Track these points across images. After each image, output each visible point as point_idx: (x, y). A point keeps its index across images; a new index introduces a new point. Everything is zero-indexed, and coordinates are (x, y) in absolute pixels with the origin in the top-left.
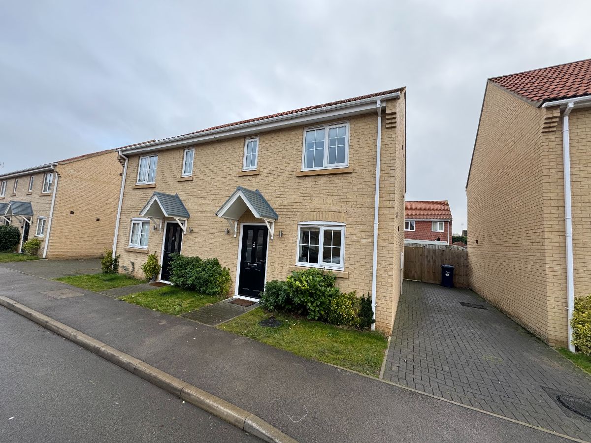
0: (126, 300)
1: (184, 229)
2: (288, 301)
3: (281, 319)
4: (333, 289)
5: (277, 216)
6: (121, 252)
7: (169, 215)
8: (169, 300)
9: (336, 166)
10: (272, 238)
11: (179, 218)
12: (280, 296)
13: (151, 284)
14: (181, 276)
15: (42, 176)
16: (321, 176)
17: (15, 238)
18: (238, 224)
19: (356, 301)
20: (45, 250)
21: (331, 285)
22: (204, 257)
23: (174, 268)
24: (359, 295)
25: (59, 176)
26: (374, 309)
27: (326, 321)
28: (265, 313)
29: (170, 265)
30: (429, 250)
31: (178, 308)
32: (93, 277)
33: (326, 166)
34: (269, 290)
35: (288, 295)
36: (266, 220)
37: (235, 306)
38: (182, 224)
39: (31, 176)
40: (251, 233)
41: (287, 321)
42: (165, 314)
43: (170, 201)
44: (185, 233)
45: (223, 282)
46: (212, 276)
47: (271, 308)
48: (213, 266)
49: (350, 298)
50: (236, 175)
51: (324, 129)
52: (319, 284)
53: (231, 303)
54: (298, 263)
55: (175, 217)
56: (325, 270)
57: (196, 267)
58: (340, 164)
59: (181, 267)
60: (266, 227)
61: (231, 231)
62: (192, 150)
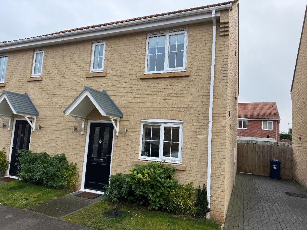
1: (33, 126)
2: (131, 192)
3: (124, 210)
4: (172, 181)
5: (122, 115)
7: (17, 112)
8: (17, 194)
9: (176, 70)
10: (117, 134)
11: (28, 116)
12: (123, 189)
14: (29, 171)
18: (85, 122)
19: (192, 192)
21: (170, 177)
22: (52, 153)
23: (22, 163)
24: (196, 186)
26: (209, 199)
27: (165, 211)
28: (109, 205)
29: (18, 161)
30: (259, 146)
31: (24, 202)
33: (167, 69)
34: (113, 183)
35: (130, 187)
36: (112, 118)
37: (81, 199)
38: (31, 122)
40: (97, 129)
41: (129, 211)
42: (11, 208)
43: (19, 100)
44: (34, 130)
45: (70, 176)
46: (59, 171)
47: (115, 199)
48: (60, 162)
49: (187, 189)
50: (84, 76)
51: (165, 35)
52: (159, 176)
53: (77, 196)
54: (141, 157)
55: (24, 115)
56: (165, 163)
57: (43, 162)
58: (179, 68)
59: (29, 162)
60: (112, 124)
61: (78, 128)
62: (42, 52)
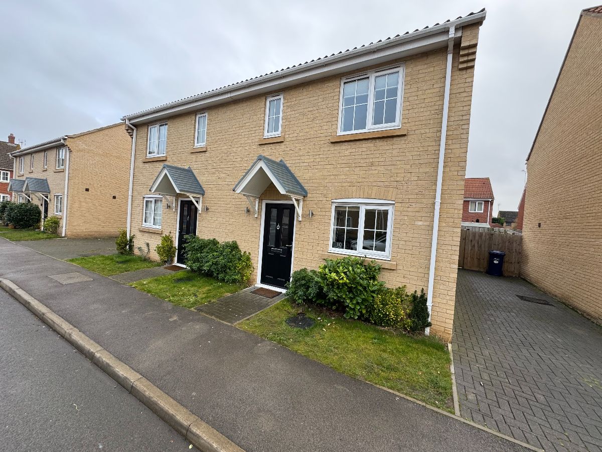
0: (136, 287)
1: (199, 207)
2: (321, 294)
3: (312, 316)
4: (376, 283)
5: (306, 193)
6: (135, 232)
7: (180, 191)
8: (184, 288)
9: (385, 127)
10: (300, 219)
11: (192, 195)
12: (310, 289)
13: (166, 268)
14: (197, 260)
15: (54, 152)
16: (364, 142)
17: (35, 216)
18: (259, 202)
19: (405, 298)
20: (64, 229)
21: (374, 278)
22: (222, 239)
23: (189, 251)
24: (410, 291)
25: (71, 151)
26: (429, 310)
27: (367, 320)
28: (293, 308)
29: (184, 248)
30: (474, 234)
31: (192, 299)
32: (107, 258)
33: (370, 127)
34: (297, 281)
35: (321, 288)
36: (294, 197)
37: (258, 297)
38: (197, 202)
39: (45, 151)
40: (274, 212)
41: (319, 318)
42: (177, 307)
43: (181, 176)
44: (200, 212)
45: (243, 268)
46: (231, 262)
47: (300, 301)
48: (232, 250)
49: (398, 294)
50: (256, 143)
51: (368, 78)
52: (359, 276)
53: (253, 292)
54: (332, 250)
55: (188, 194)
56: (366, 259)
57: (212, 250)
58: (389, 124)
59: (197, 250)
60: (293, 205)
61: (251, 210)
62: (204, 115)
